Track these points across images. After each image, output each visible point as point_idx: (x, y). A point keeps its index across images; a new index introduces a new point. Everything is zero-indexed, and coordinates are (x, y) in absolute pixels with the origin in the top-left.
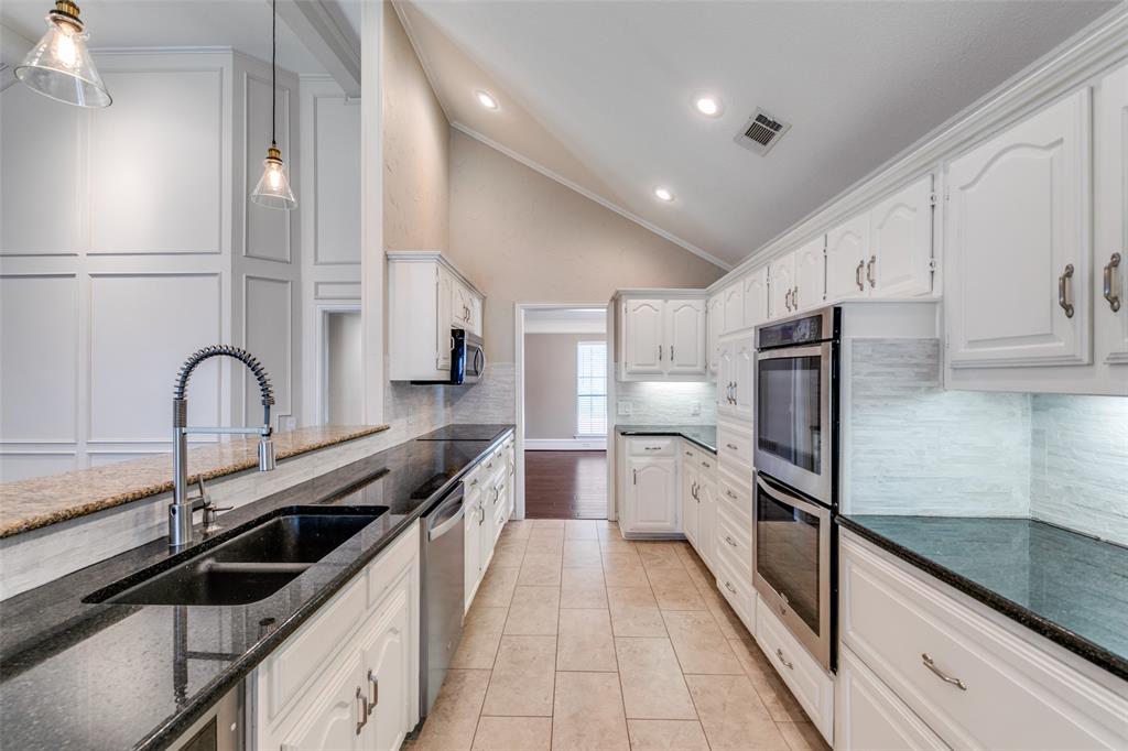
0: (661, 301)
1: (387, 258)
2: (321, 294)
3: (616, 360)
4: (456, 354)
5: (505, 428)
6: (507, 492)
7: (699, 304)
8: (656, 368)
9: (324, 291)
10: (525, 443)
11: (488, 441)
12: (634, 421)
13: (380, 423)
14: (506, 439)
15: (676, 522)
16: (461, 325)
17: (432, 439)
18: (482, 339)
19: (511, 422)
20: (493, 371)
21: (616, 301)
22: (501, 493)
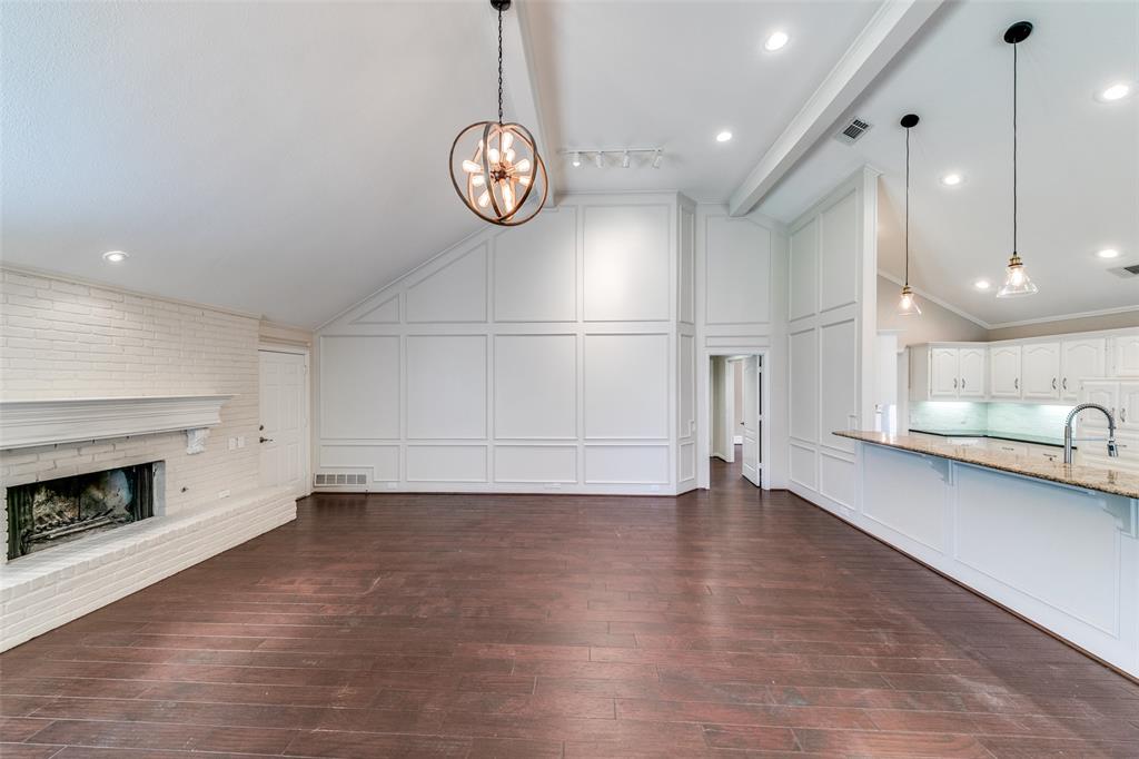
0: (956, 349)
2: (709, 344)
8: (952, 393)
9: (712, 342)
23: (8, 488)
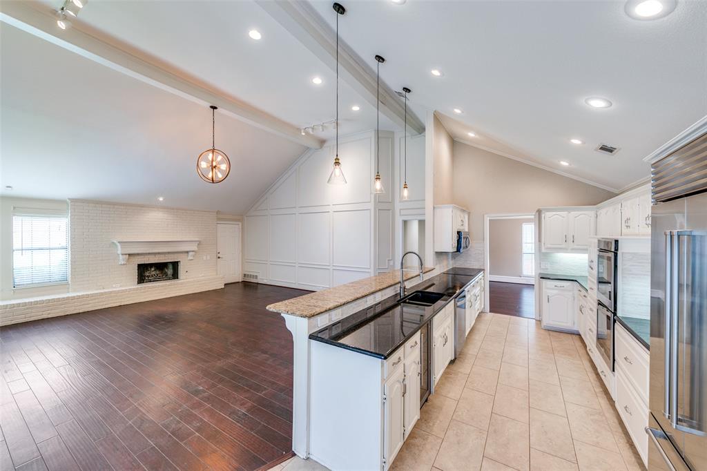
0: (566, 212)
1: (434, 208)
2: (402, 214)
3: (540, 241)
4: (459, 242)
5: (480, 270)
6: (480, 299)
7: (592, 213)
8: (563, 246)
9: (403, 212)
10: (489, 277)
11: (473, 276)
12: (550, 271)
13: (433, 267)
14: (480, 275)
15: (574, 324)
16: (461, 229)
17: (447, 273)
18: (469, 232)
19: (482, 268)
20: (474, 245)
21: (539, 212)
22: (478, 298)
23: (139, 265)
